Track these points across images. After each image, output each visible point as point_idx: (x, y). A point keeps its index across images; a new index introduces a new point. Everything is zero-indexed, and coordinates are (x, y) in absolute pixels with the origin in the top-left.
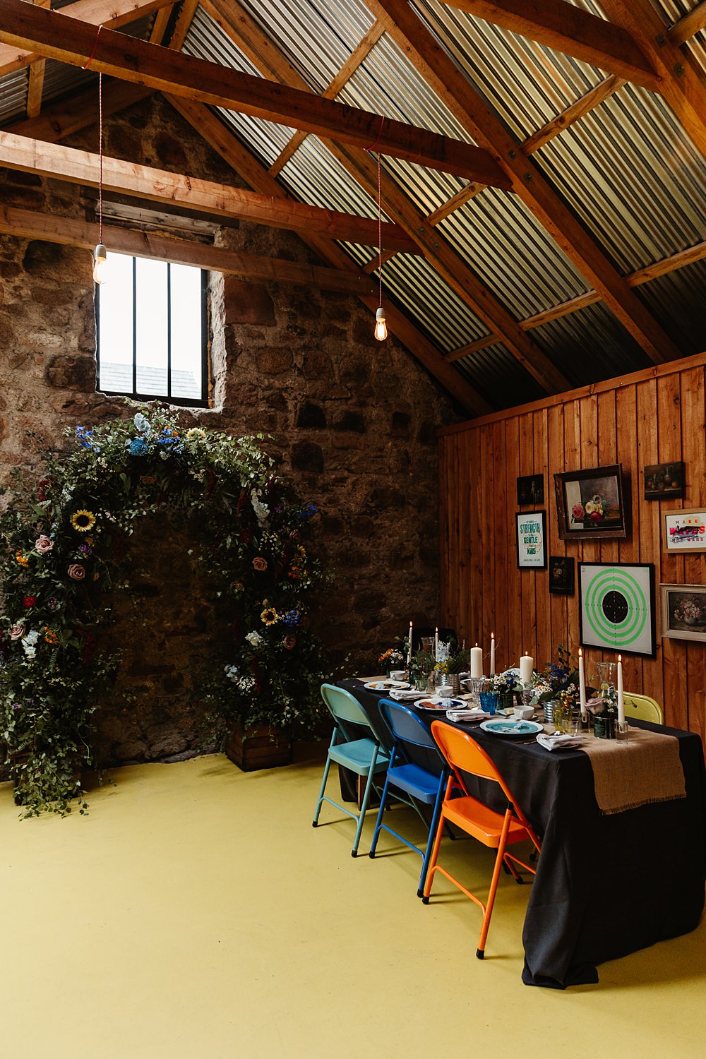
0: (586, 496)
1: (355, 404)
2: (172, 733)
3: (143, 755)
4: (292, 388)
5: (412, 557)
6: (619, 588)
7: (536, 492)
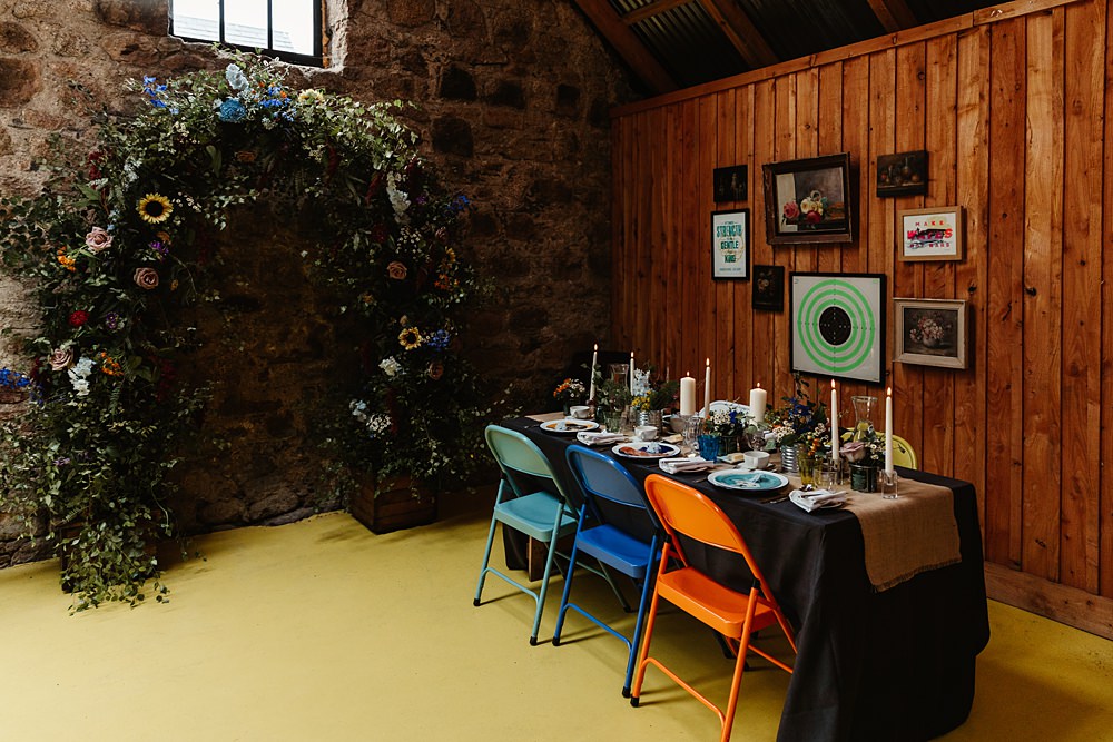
0: (802, 191)
1: (512, 72)
2: (278, 488)
3: (241, 516)
4: (434, 47)
5: (579, 265)
6: (840, 303)
7: (737, 186)
